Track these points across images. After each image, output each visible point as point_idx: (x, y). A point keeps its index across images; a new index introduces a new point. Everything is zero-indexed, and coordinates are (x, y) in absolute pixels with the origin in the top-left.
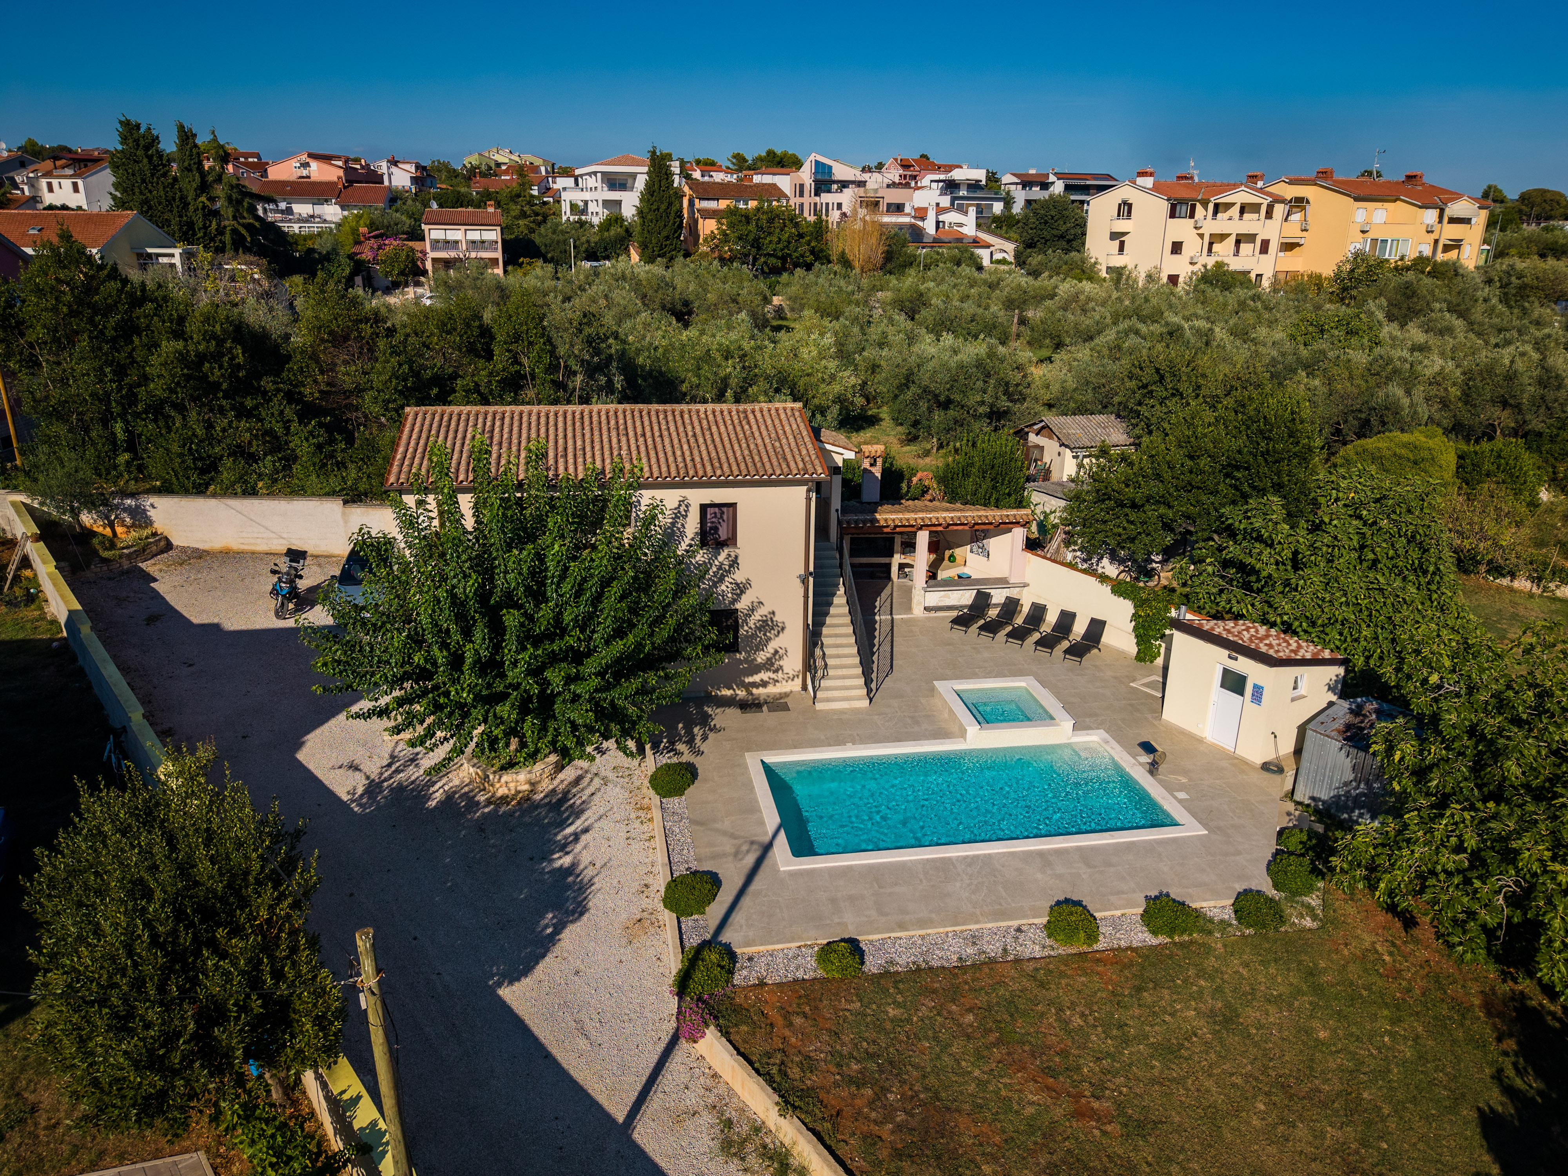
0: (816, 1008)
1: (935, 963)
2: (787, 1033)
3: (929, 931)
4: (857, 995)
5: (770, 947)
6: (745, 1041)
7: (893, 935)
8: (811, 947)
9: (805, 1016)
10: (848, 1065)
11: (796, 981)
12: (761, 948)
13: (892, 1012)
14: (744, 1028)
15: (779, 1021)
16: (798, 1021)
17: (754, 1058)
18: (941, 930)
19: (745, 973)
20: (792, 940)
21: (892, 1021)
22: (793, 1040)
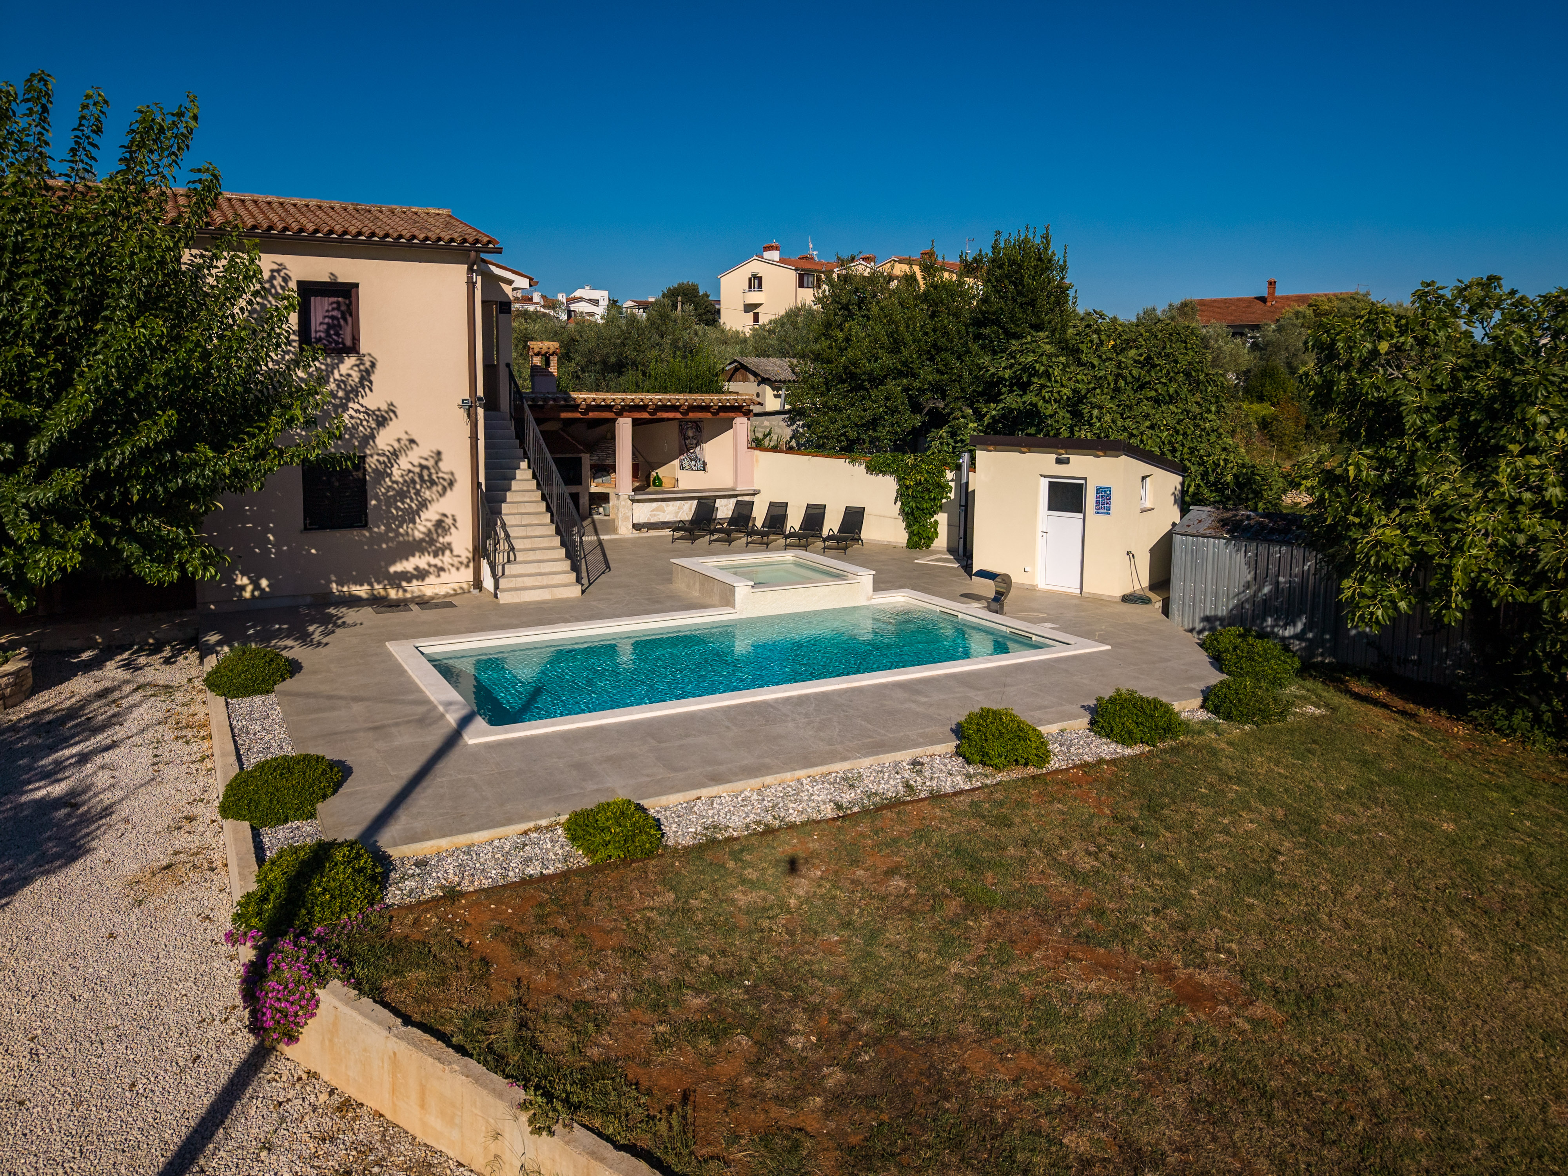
0: (581, 917)
2: (522, 969)
3: (768, 780)
4: (664, 882)
5: (462, 840)
6: (420, 1000)
8: (550, 828)
9: (557, 932)
10: (678, 1002)
11: (526, 881)
12: (444, 843)
13: (742, 898)
14: (414, 975)
15: (502, 951)
16: (545, 943)
17: (448, 1029)
18: (788, 776)
19: (410, 884)
20: (509, 821)
21: (748, 912)
22: (540, 978)
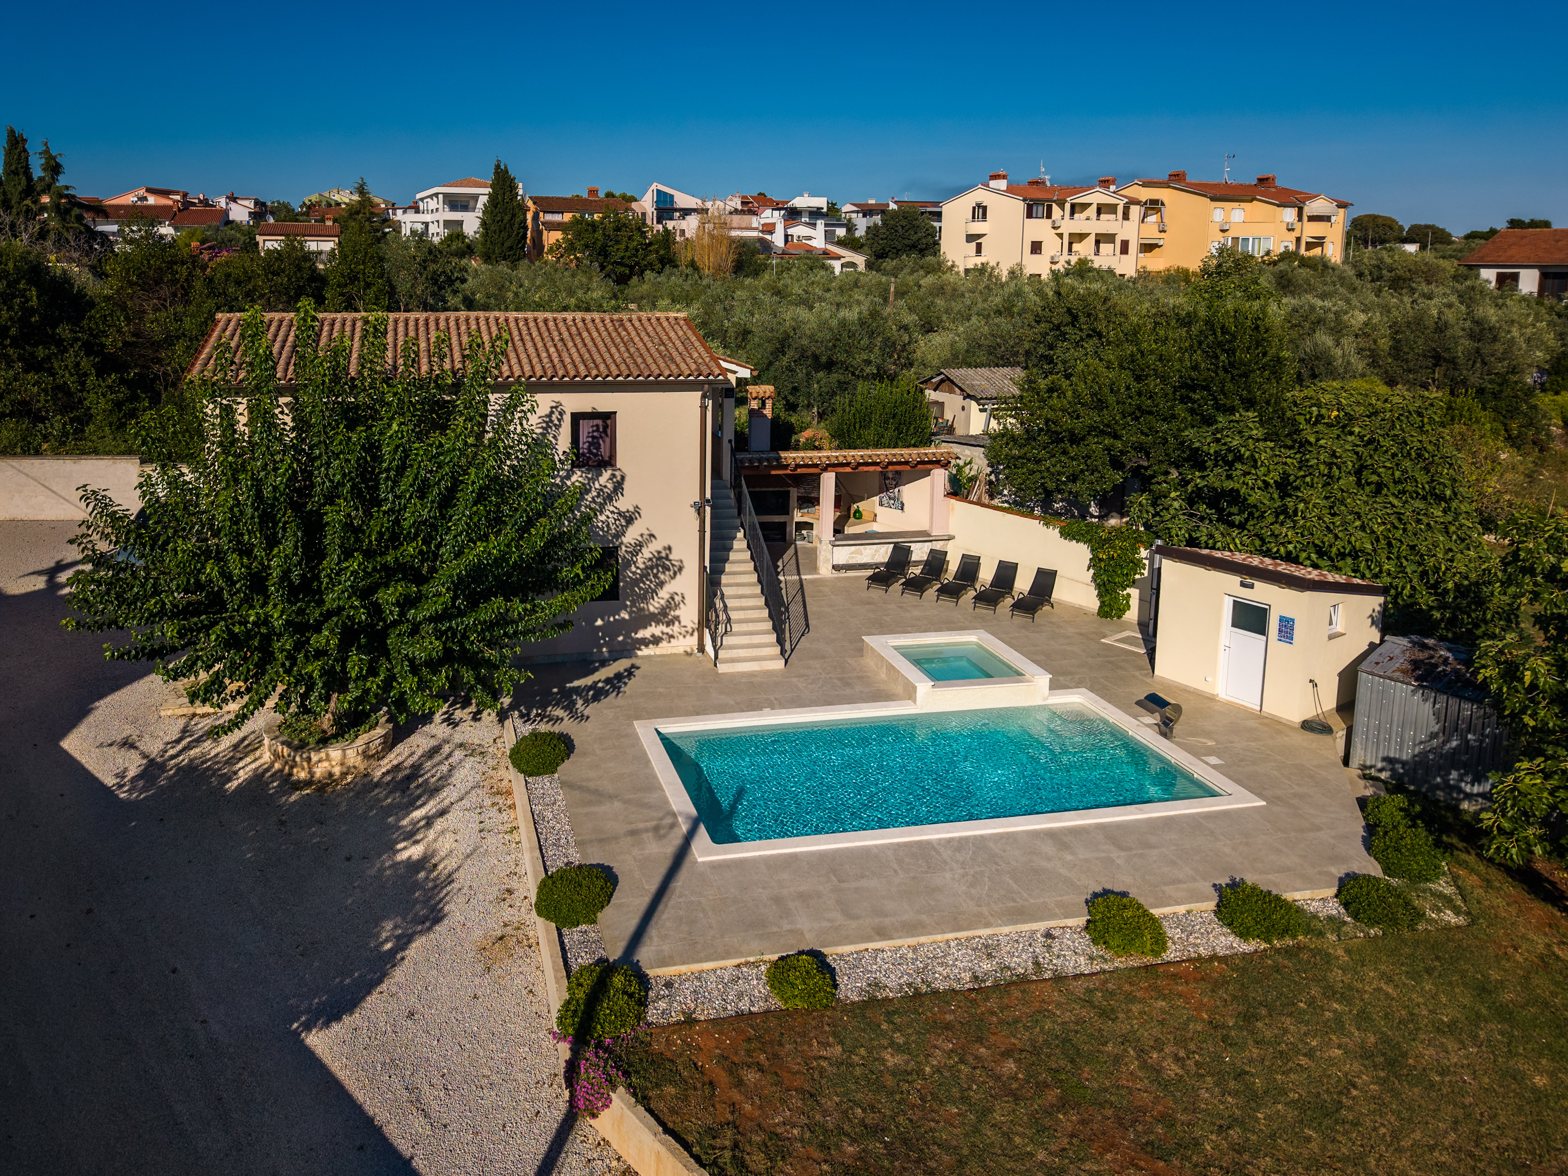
0: (776, 1056)
1: (941, 986)
2: (736, 1096)
3: (923, 939)
4: (835, 1034)
5: (696, 967)
6: (674, 1110)
7: (871, 946)
8: (755, 965)
9: (761, 1069)
10: (838, 1147)
11: (740, 1015)
12: (683, 969)
13: (892, 1060)
14: (670, 1090)
15: (722, 1077)
16: (751, 1077)
17: (691, 1139)
18: (939, 937)
19: (662, 1005)
20: (727, 956)
21: (894, 1074)
22: (748, 1107)
